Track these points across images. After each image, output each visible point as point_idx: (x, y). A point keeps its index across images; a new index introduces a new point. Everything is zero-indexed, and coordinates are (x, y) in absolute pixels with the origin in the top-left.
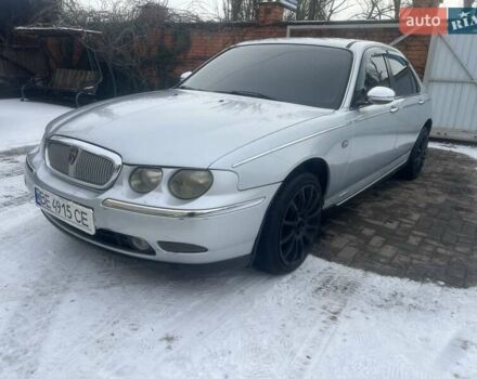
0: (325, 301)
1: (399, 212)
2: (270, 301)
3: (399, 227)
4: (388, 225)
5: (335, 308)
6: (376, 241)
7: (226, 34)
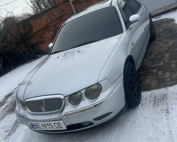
0: (160, 107)
1: (160, 56)
2: (141, 118)
3: (164, 63)
4: (160, 64)
5: (165, 108)
6: (160, 73)
7: (46, 15)
